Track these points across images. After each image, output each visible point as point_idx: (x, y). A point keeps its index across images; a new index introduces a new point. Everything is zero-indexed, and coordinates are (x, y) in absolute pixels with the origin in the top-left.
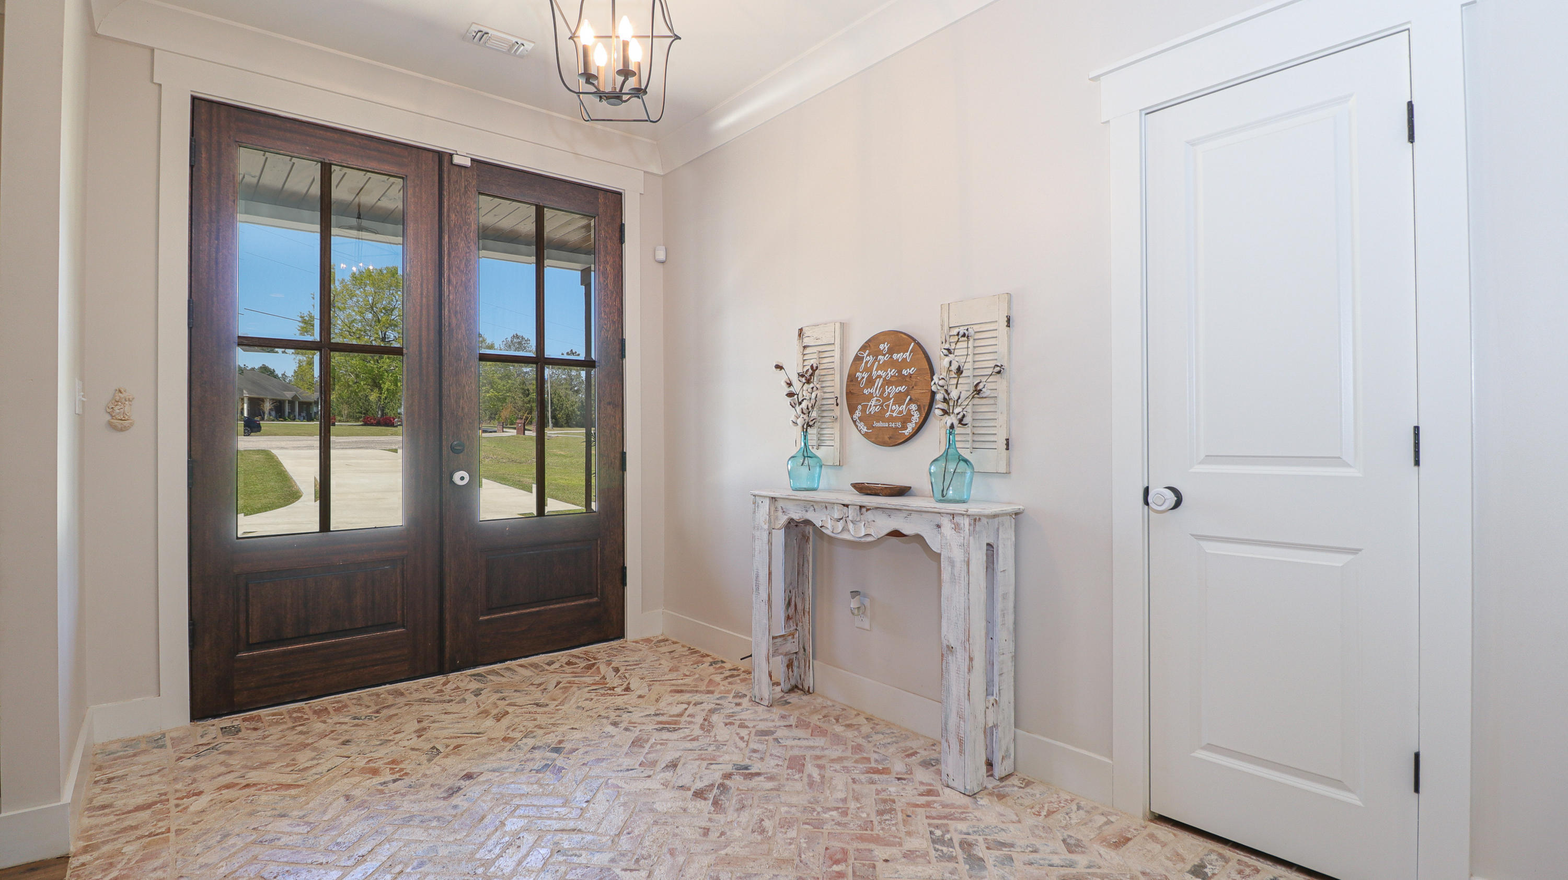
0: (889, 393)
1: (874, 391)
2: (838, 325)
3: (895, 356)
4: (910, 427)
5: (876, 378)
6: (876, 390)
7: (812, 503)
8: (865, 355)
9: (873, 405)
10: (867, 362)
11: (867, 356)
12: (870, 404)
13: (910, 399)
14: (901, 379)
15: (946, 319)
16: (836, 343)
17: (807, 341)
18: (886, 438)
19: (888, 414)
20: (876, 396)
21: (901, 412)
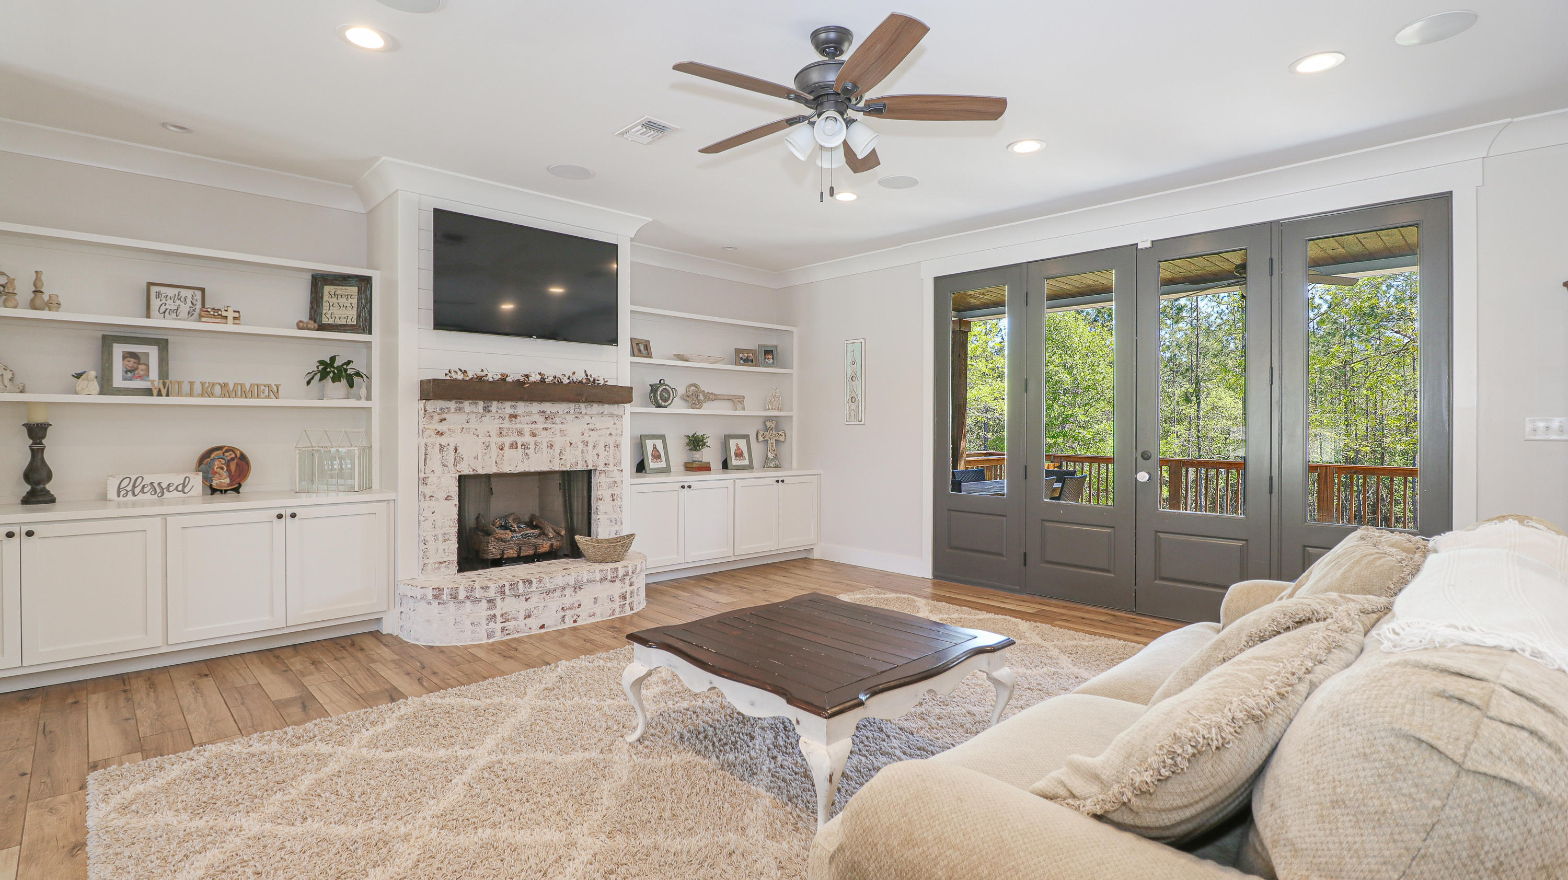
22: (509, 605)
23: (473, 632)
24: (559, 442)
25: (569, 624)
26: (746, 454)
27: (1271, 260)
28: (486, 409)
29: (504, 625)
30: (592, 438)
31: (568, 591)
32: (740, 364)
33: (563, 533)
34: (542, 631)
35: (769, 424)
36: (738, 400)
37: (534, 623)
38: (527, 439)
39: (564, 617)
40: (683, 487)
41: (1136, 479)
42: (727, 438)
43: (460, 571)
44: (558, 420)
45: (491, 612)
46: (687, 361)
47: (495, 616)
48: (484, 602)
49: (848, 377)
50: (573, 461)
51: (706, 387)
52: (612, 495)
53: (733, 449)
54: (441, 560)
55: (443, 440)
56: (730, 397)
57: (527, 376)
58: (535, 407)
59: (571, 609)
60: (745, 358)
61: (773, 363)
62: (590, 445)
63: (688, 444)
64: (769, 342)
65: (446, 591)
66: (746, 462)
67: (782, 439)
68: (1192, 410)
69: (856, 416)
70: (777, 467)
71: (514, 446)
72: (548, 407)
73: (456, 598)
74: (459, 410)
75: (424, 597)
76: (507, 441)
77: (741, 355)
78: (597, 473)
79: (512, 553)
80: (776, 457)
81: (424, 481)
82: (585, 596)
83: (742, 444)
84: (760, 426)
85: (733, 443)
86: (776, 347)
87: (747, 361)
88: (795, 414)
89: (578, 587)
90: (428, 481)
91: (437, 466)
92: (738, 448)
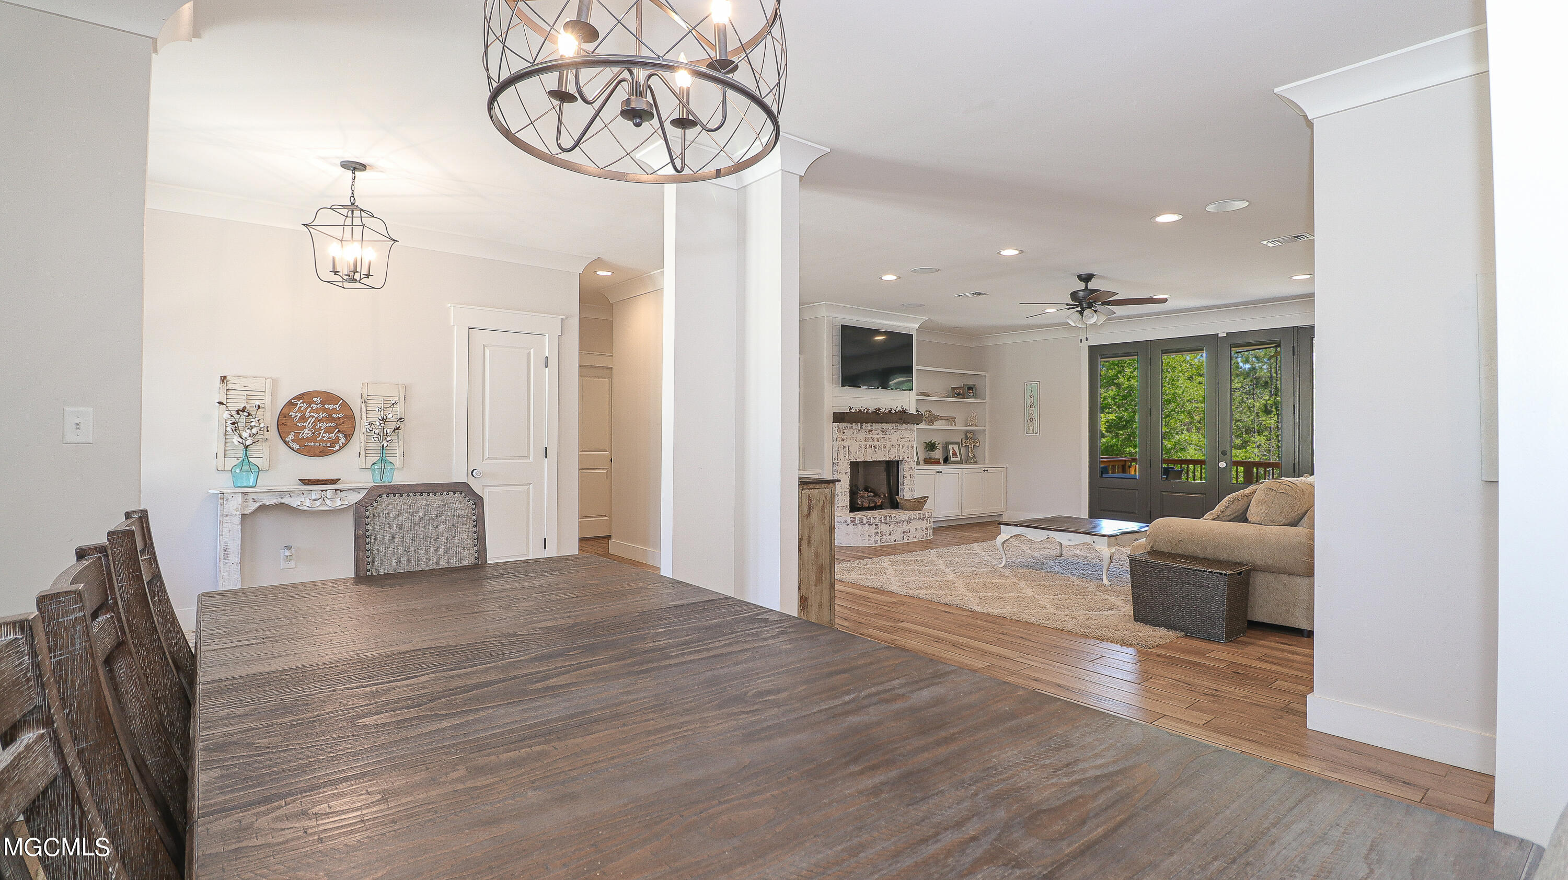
0: (320, 427)
1: (307, 425)
2: (269, 381)
3: (326, 406)
4: (337, 446)
5: (309, 417)
6: (309, 424)
7: (288, 493)
8: (299, 403)
9: (305, 433)
10: (300, 407)
11: (301, 403)
12: (303, 432)
13: (339, 431)
14: (330, 418)
15: (365, 391)
16: (266, 391)
17: (230, 386)
18: (317, 452)
19: (319, 438)
20: (309, 428)
21: (330, 438)
22: (883, 528)
23: (869, 540)
24: (888, 445)
25: (906, 541)
26: (958, 454)
27: (1294, 347)
28: (861, 427)
29: (881, 537)
30: (902, 442)
31: (905, 523)
32: (956, 397)
33: (887, 495)
34: (895, 543)
35: (969, 435)
36: (951, 420)
37: (892, 538)
38: (876, 443)
39: (903, 536)
40: (938, 472)
41: (1219, 466)
42: (947, 443)
43: (850, 512)
44: (887, 433)
45: (876, 531)
46: (928, 396)
47: (878, 532)
48: (874, 525)
49: (1028, 405)
50: (893, 456)
51: (935, 412)
52: (910, 475)
53: (951, 450)
54: (843, 505)
55: (844, 443)
56: (948, 418)
57: (879, 410)
58: (880, 426)
59: (906, 533)
60: (958, 393)
61: (973, 395)
62: (901, 447)
63: (926, 448)
64: (970, 382)
65: (857, 519)
66: (959, 459)
67: (977, 444)
68: (1272, 421)
69: (1033, 430)
70: (975, 462)
71: (870, 447)
72: (885, 426)
73: (862, 522)
74: (851, 427)
75: (845, 522)
76: (868, 444)
77: (955, 391)
78: (903, 462)
79: (866, 505)
80: (974, 456)
81: (837, 464)
82: (911, 527)
83: (956, 447)
84: (963, 436)
85: (950, 446)
86: (974, 385)
87: (959, 395)
88: (987, 428)
89: (909, 522)
90: (839, 464)
91: (841, 456)
92: (954, 450)
